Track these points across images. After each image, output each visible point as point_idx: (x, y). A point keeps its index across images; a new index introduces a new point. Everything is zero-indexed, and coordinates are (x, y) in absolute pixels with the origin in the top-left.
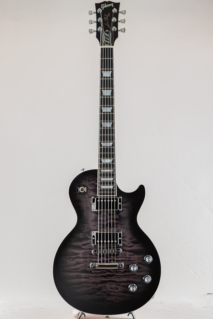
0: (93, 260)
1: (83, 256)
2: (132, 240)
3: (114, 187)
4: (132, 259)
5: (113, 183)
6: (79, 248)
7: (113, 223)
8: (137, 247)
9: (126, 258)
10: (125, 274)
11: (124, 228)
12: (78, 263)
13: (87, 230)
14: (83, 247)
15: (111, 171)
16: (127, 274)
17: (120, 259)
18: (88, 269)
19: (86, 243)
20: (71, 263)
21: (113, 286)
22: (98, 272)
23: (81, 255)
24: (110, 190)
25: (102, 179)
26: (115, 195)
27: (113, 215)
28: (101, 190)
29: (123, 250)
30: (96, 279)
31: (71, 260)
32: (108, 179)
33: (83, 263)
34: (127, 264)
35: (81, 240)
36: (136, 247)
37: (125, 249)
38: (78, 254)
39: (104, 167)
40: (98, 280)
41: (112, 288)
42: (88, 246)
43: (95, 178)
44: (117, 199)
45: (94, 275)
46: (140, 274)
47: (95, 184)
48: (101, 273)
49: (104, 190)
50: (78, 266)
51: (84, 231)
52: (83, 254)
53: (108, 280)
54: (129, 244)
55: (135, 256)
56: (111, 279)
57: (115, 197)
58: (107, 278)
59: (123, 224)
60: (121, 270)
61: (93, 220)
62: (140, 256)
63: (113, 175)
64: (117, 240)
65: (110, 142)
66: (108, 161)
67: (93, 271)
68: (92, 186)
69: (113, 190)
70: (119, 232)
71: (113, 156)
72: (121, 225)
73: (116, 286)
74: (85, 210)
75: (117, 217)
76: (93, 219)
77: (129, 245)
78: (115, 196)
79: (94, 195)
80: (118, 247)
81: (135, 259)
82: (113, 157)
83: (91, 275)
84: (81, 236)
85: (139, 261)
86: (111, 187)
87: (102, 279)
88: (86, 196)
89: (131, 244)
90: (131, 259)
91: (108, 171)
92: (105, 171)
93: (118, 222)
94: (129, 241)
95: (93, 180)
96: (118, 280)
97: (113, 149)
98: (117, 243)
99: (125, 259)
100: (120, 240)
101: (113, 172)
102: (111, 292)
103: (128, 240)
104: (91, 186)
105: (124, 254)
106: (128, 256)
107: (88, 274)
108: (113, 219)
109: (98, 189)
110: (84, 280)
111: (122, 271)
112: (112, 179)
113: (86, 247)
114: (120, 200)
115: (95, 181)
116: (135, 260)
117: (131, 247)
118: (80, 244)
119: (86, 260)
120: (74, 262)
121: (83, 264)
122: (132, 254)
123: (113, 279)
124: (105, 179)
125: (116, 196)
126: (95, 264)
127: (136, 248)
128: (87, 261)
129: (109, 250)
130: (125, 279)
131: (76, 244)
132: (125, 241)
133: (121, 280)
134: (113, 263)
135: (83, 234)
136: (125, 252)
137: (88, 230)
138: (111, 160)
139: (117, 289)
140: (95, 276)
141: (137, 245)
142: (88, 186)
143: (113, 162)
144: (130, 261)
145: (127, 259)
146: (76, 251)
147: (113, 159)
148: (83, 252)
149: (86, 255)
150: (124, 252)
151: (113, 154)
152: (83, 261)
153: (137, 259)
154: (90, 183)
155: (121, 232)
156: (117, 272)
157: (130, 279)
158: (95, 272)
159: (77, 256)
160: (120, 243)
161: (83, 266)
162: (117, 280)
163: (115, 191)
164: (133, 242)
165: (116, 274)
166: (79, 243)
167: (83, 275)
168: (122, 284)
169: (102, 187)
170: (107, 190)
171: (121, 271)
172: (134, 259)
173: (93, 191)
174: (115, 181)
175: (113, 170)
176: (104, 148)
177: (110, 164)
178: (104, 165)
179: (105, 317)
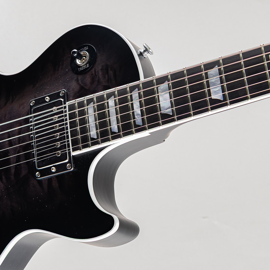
3: (93, 139)
5: (105, 134)
15: (139, 120)
24: (85, 130)
25: (111, 102)
26: (74, 150)
32: (113, 118)
49: (82, 113)
65: (223, 91)
66: (165, 102)
68: (92, 83)
69: (85, 139)
78: (71, 148)
86: (93, 133)
91: (137, 110)
92: (136, 102)
97: (204, 104)
101: (136, 126)
109: (86, 98)
114: (63, 167)
115: (107, 84)
124: (112, 109)
125: (73, 154)
138: (169, 111)
143: (164, 116)
147: (173, 115)
151: (187, 109)
163: (84, 147)
170: (83, 121)
174: (112, 140)
175: (141, 124)
176: (200, 78)
177: (155, 109)
178: (152, 92)
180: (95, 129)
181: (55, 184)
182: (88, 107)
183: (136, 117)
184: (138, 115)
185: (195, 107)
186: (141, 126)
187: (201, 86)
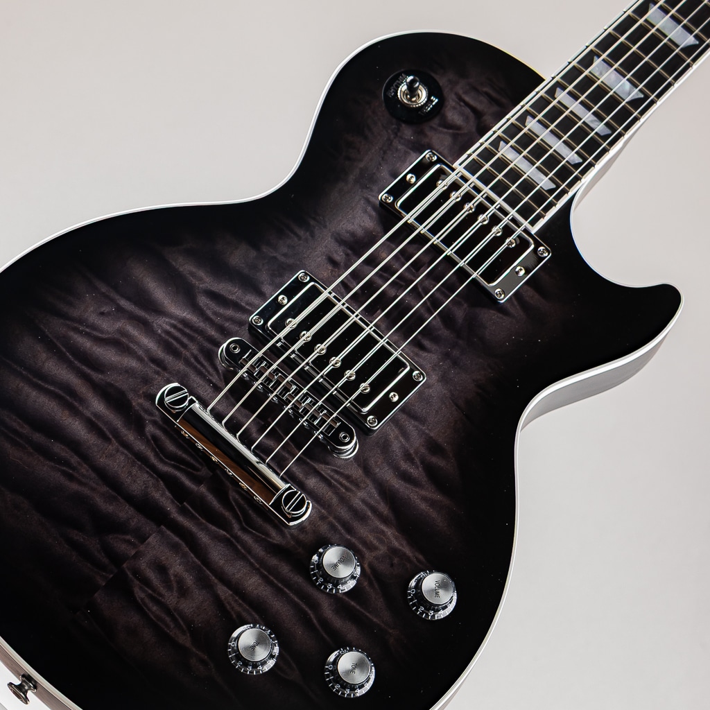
0: (196, 380)
1: (168, 333)
2: (436, 460)
3: (551, 191)
4: (363, 531)
5: (566, 175)
6: (187, 293)
7: (418, 319)
8: (432, 503)
9: (343, 500)
10: (273, 561)
11: (444, 379)
12: (119, 343)
13: (285, 255)
14: (203, 301)
15: (600, 128)
16: (285, 569)
17: (312, 482)
18: (137, 402)
19: (234, 298)
20: (93, 318)
21: (177, 567)
22: (171, 447)
23: (161, 324)
24: (528, 186)
25: (532, 123)
26: (533, 223)
27: (449, 288)
28: (487, 155)
29: (361, 460)
30: (135, 470)
31: (105, 309)
32: (557, 146)
33: (140, 359)
34: (324, 528)
35: (220, 269)
36: (424, 499)
37: (372, 462)
38: (158, 310)
39: (582, 87)
40: (139, 482)
41: (162, 569)
42: (230, 312)
43: (504, 100)
44: (522, 244)
45: (140, 446)
46: (338, 623)
47: (487, 119)
48: (178, 462)
49: (502, 164)
50: (109, 355)
51: (265, 249)
52: (174, 326)
53: (180, 519)
54: (408, 457)
55: (389, 532)
56: (194, 529)
57: (526, 231)
58: (183, 511)
59: (455, 363)
60: (273, 533)
61: (347, 236)
62: (407, 550)
63: (593, 148)
64: (377, 387)
65: (691, 32)
66: (623, 87)
67: (150, 429)
68: (467, 119)
69: (540, 198)
70: (413, 368)
71: (657, 86)
72: (447, 356)
73: (189, 580)
74: (351, 178)
75: (460, 314)
76: (353, 234)
77: (404, 466)
78: (526, 224)
79: (446, 151)
80: (354, 421)
81: (375, 542)
82: (652, 86)
83: (130, 437)
84: (239, 257)
85: (383, 567)
86: (544, 182)
87: (157, 495)
88: (408, 133)
89: (416, 472)
90: (356, 525)
91: (587, 117)
92: (575, 106)
93: (444, 333)
94: (423, 450)
95: (492, 100)
96: (222, 562)
97: (678, 61)
98: (364, 399)
99: (335, 500)
100: (386, 405)
101: (605, 138)
102: (146, 582)
103: (417, 442)
104: (462, 114)
105: (348, 477)
106: (357, 503)
107: (118, 422)
108: (434, 303)
109: (484, 142)
110: (77, 428)
111: (276, 538)
112: (571, 156)
113: (215, 313)
114: (535, 258)
115: (495, 108)
116: (371, 548)
117: (405, 477)
118: (204, 280)
119: (169, 359)
120: (109, 326)
121: (133, 363)
122: (383, 508)
123: (204, 538)
124: (544, 135)
125: (534, 230)
126: (192, 402)
127: (423, 506)
128: (165, 369)
129: (306, 395)
130: (253, 584)
131: (186, 267)
132: (404, 433)
133: (237, 571)
134: (269, 466)
135: (253, 254)
136: (360, 472)
137: (290, 261)
138: (635, 94)
139: (183, 592)
140: (140, 458)
141: (438, 497)
142: (451, 101)
143: (635, 103)
144: (349, 530)
145: (344, 513)
146: (159, 293)
147: (647, 97)
148: (184, 322)
149: (185, 340)
150: (357, 473)
151: (659, 80)
152: (147, 351)
153: (383, 549)
154: (467, 99)
155: (423, 380)
156: (247, 524)
157: (278, 605)
158: (155, 438)
159: (142, 313)
160: (380, 412)
161: (129, 372)
162: (218, 554)
163: (546, 209)
164: (431, 471)
165: (236, 526)
166: (201, 273)
167: (98, 406)
168: (223, 591)
169: (505, 151)
170: (515, 175)
171: (268, 535)
172: (371, 538)
173: (455, 137)
174: (583, 176)
175: (609, 132)
176: (643, 30)
177: (614, 101)
178: (589, 81)
179: (10, 684)
180: (542, 176)
181: (530, 294)
182: (501, 152)
183: (592, 125)
184: (592, 121)
185: (670, 69)
186: (610, 135)
187: (654, 40)
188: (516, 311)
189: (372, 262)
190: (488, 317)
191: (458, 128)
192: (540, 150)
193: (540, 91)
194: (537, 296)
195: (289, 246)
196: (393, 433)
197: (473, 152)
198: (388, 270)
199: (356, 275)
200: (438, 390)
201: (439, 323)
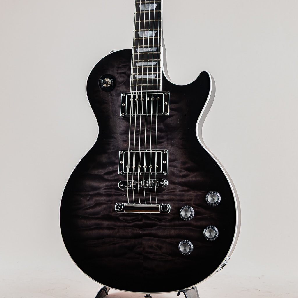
0: (121, 198)
1: (105, 192)
2: (187, 166)
3: (156, 77)
4: (185, 198)
5: (156, 69)
6: (101, 178)
7: (154, 137)
8: (195, 177)
9: (175, 195)
10: (173, 223)
11: (172, 145)
12: (98, 204)
13: (114, 149)
14: (106, 177)
15: (154, 49)
16: (177, 222)
17: (165, 197)
18: (113, 214)
19: (111, 170)
20: (88, 203)
21: (154, 244)
22: (129, 218)
23: (102, 191)
24: (150, 81)
25: (138, 64)
26: (159, 89)
27: (154, 122)
28: (135, 82)
29: (171, 182)
30: (126, 230)
31: (88, 198)
32: (148, 64)
33: (105, 204)
34: (177, 205)
35: (103, 166)
36: (192, 177)
37: (174, 180)
38: (98, 188)
39: (141, 44)
40: (129, 232)
41: (151, 247)
42: (114, 175)
43: (127, 64)
44: (160, 96)
45: (122, 224)
46: (199, 224)
47: (127, 72)
48: (134, 220)
49: (140, 81)
50: (98, 209)
51: (108, 151)
52: (105, 189)
53: (145, 232)
54: (180, 171)
55: (191, 193)
56: (150, 232)
57: (159, 92)
58: (144, 230)
59: (171, 139)
60: (167, 217)
61: (122, 132)
62: (199, 193)
63: (156, 56)
64: (159, 164)
65: (153, 3)
66: (149, 34)
67: (121, 218)
68: (123, 77)
69: (155, 81)
70: (163, 151)
71: (157, 25)
72: (168, 139)
73: (159, 244)
74: (111, 116)
75: (162, 126)
76: (123, 130)
77: (181, 174)
78: (157, 91)
79: (126, 90)
80: (161, 177)
81: (190, 198)
82: (156, 27)
83: (118, 224)
84: (104, 159)
85: (197, 202)
86: (153, 76)
87: (135, 232)
88: (114, 93)
89: (185, 173)
90: (183, 198)
91: (149, 49)
92: (144, 50)
93: (163, 134)
94: (182, 166)
95: (125, 66)
96: (162, 234)
97: (157, 13)
98: (158, 169)
99: (173, 197)
100: (164, 166)
101: (157, 51)
102: (151, 253)
103: (179, 165)
104: (121, 77)
105: (171, 189)
106: (179, 193)
107: (113, 223)
108: (154, 129)
109: (132, 79)
110: (106, 232)
111: (169, 218)
112: (154, 63)
113: (111, 177)
114: (166, 97)
115: (127, 68)
116: (190, 200)
117: (184, 176)
118: (102, 172)
119: (111, 198)
120: (92, 202)
121: (105, 206)
122: (185, 188)
123: (153, 232)
124: (143, 64)
125: (161, 90)
126: (123, 204)
127: (194, 179)
128: (112, 201)
129: (146, 181)
130: (173, 232)
131: (96, 172)
132: (175, 167)
133: (167, 232)
134: (152, 204)
135: (107, 155)
136: (173, 185)
137: (116, 149)
138: (154, 32)
139: (160, 248)
140: (125, 226)
141: (195, 174)
142: (116, 76)
143: (156, 35)
144: (182, 200)
145: (178, 198)
146: (95, 184)
147: (157, 30)
148: (106, 186)
149: (110, 190)
150: (172, 186)
151: (156, 23)
152: (105, 200)
153: (194, 198)
154: (119, 72)
155: (167, 152)
156: (160, 220)
157: (182, 232)
158: (124, 219)
159: (96, 192)
160: (164, 169)
161: (105, 209)
162: (160, 233)
163: (159, 82)
164: (187, 169)
165: (158, 223)
166: (100, 171)
167: (106, 223)
168: (168, 240)
169: (138, 77)
170: (145, 81)
171: (166, 219)
172: (189, 198)
173: (124, 84)
174: (160, 66)
175: (156, 48)
176: (142, 14)
177: (151, 39)
178: (141, 40)
179: (145, 297)
180: (151, 75)
181: (174, 106)
182: (137, 78)
183: (151, 51)
184: (151, 49)
185: (157, 18)
186: (157, 49)
187: (147, 14)
188: (174, 113)
189: (132, 133)
190: (168, 121)
191: (123, 81)
192: (145, 69)
193: (133, 54)
194: (175, 105)
195: (113, 146)
196: (172, 169)
197: (131, 85)
198: (137, 132)
199: (132, 140)
200: (173, 149)
201: (159, 133)
